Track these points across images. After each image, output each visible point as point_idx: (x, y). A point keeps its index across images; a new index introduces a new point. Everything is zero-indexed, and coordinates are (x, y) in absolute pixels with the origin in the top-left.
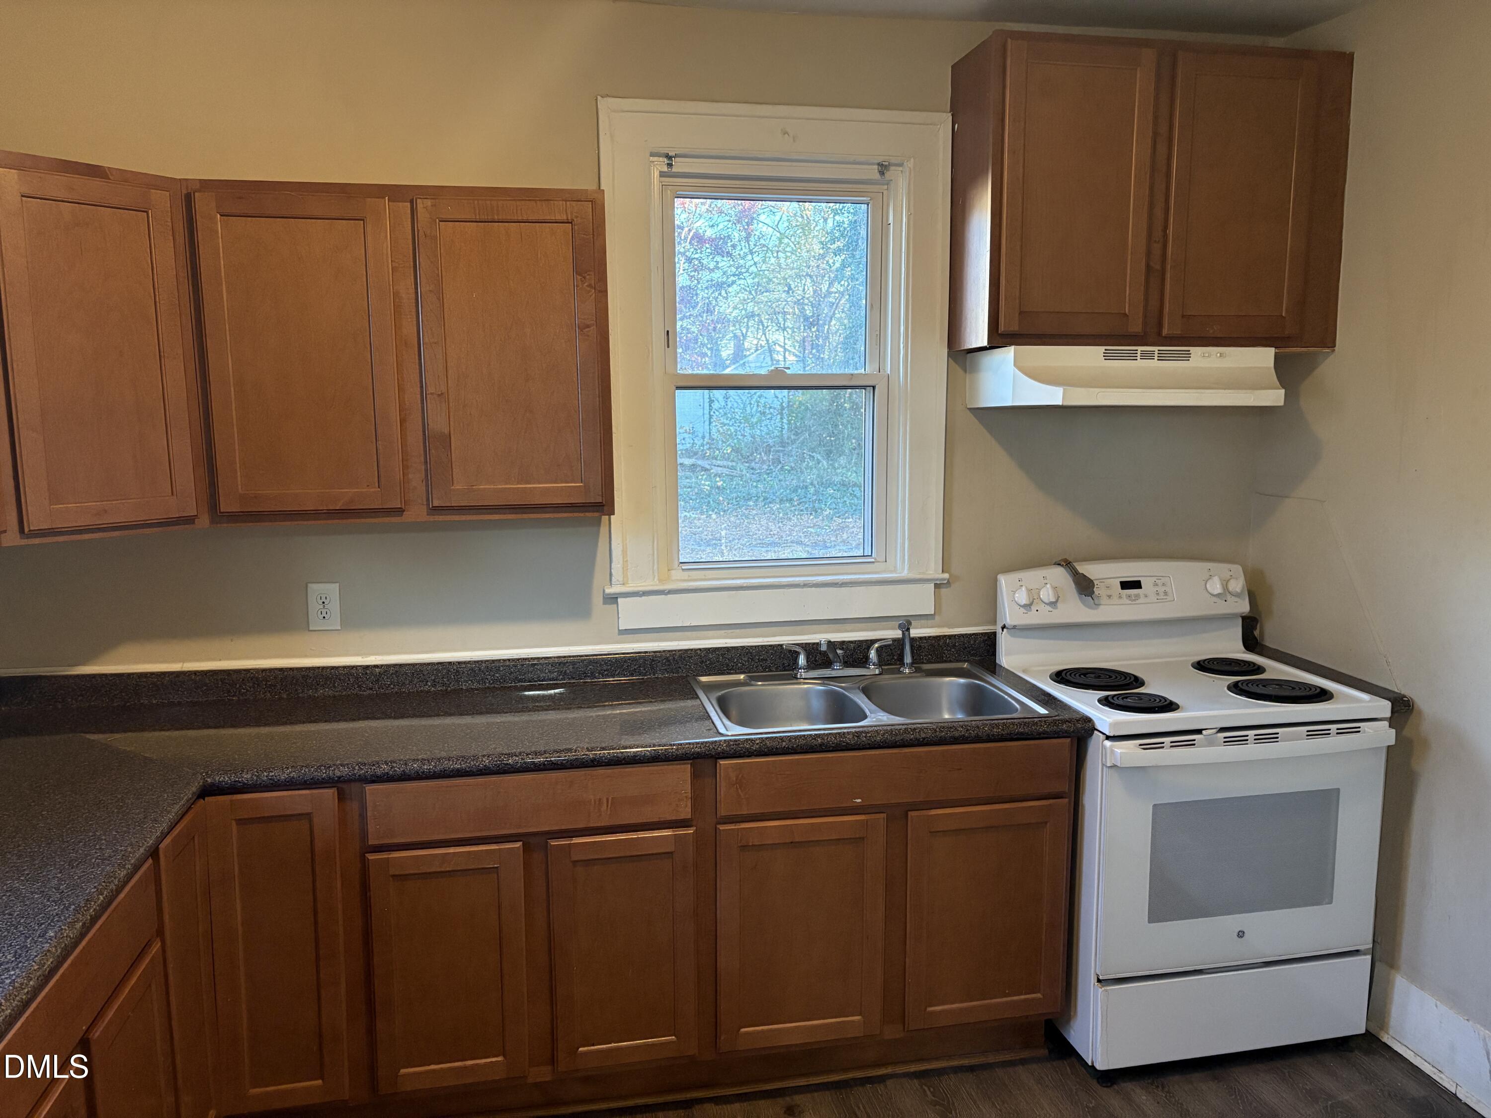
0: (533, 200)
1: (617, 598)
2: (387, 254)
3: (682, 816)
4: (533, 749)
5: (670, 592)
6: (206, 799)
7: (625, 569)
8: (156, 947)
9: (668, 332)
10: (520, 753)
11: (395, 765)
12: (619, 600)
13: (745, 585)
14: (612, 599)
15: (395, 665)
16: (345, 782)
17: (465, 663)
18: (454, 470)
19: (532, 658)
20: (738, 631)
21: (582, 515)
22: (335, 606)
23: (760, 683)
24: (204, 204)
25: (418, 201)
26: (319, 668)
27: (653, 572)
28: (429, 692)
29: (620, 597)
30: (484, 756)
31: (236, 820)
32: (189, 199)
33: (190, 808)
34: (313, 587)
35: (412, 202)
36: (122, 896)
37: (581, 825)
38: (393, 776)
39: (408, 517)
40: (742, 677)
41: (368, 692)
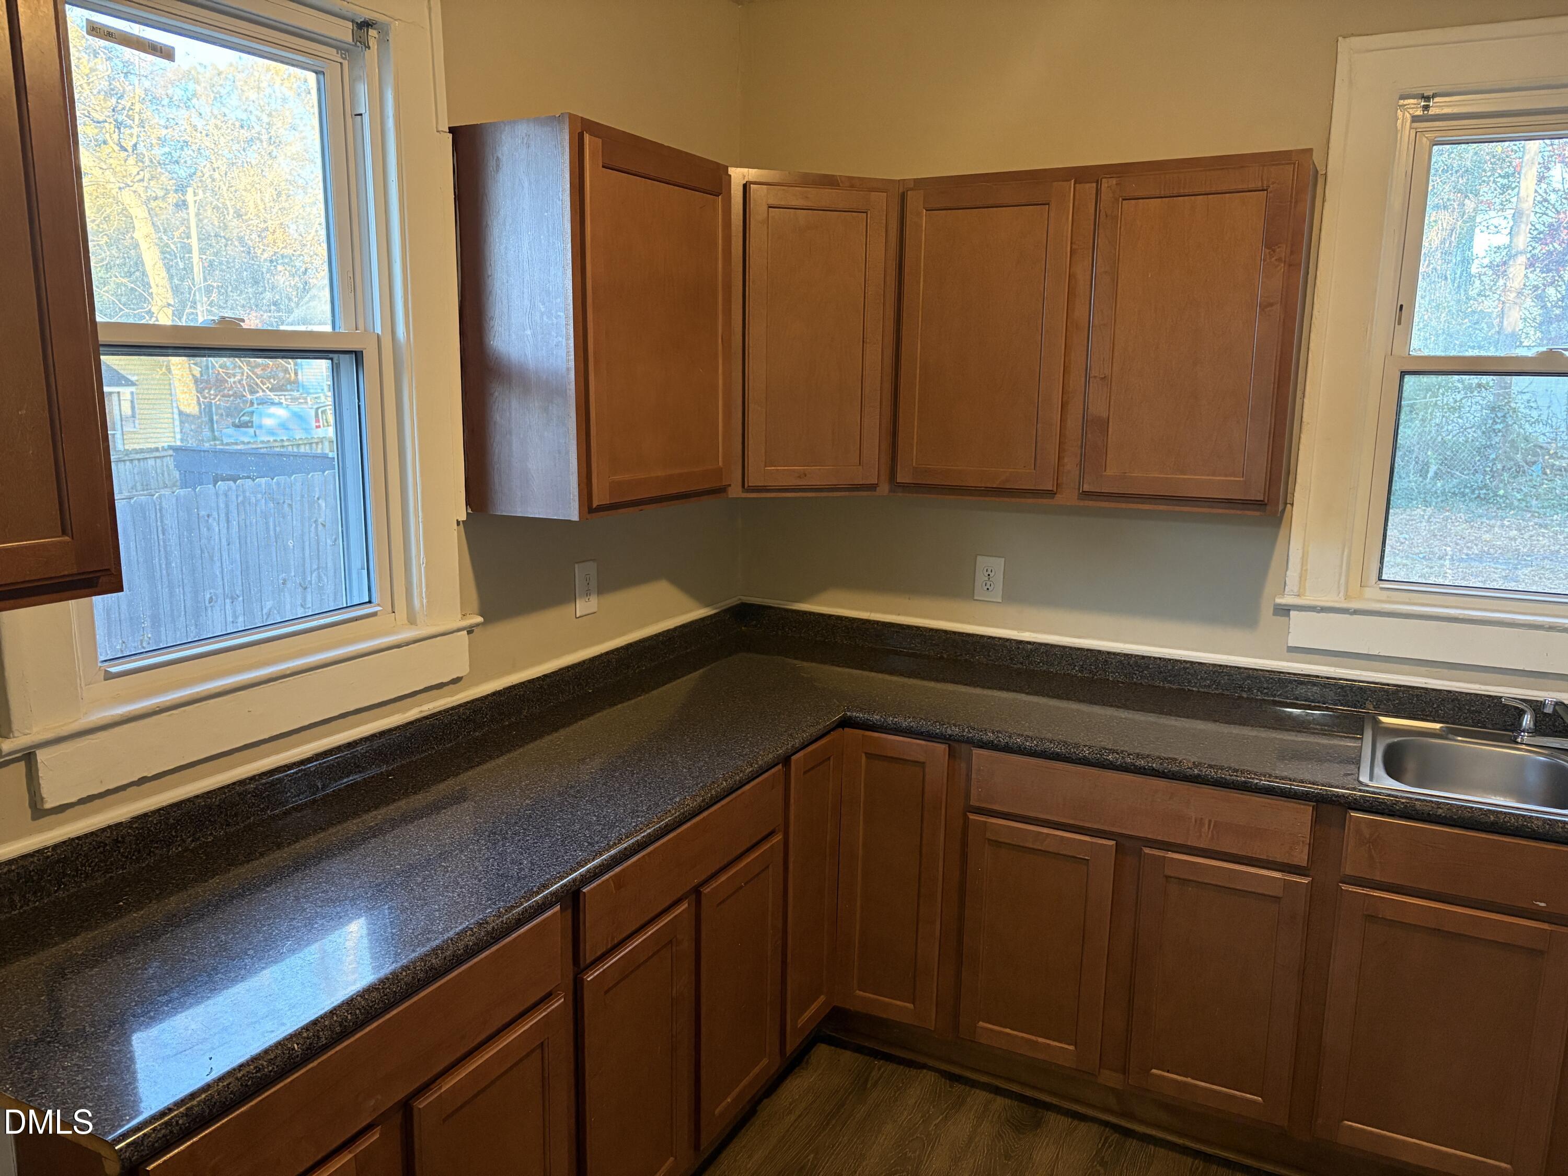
0: (1227, 168)
1: (1289, 610)
2: (1067, 237)
4: (1137, 751)
5: (1356, 612)
6: (846, 729)
7: (1302, 577)
8: (778, 838)
9: (1401, 306)
10: (1122, 752)
11: (1000, 735)
12: (1292, 613)
13: (1461, 617)
14: (1284, 611)
15: (1046, 645)
16: (958, 741)
17: (1114, 654)
18: (1108, 456)
19: (1184, 661)
20: (1446, 671)
21: (1239, 512)
22: (998, 577)
23: (1460, 738)
24: (915, 201)
25: (1104, 180)
26: (978, 635)
27: (1339, 587)
28: (1076, 675)
29: (1294, 610)
30: (1085, 746)
31: (866, 753)
32: (903, 197)
33: (828, 733)
34: (981, 560)
35: (1097, 182)
36: (747, 787)
37: (1178, 841)
38: (997, 745)
39: (1059, 499)
40: (1438, 726)
41: (1019, 666)
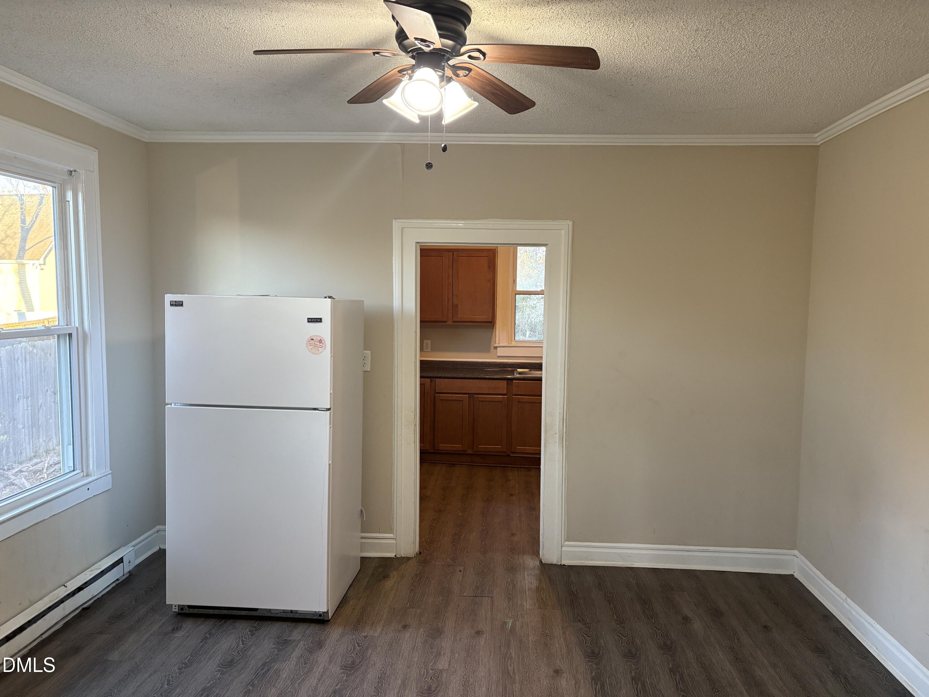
2: (447, 264)
3: (504, 393)
5: (511, 347)
7: (499, 340)
9: (514, 282)
10: (469, 375)
11: (442, 375)
13: (531, 346)
14: (496, 348)
16: (432, 378)
17: (459, 361)
18: (459, 313)
20: (528, 358)
21: (487, 324)
22: (430, 345)
27: (507, 342)
29: (498, 347)
34: (424, 341)
37: (482, 392)
39: (448, 323)
40: (528, 370)
